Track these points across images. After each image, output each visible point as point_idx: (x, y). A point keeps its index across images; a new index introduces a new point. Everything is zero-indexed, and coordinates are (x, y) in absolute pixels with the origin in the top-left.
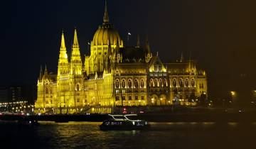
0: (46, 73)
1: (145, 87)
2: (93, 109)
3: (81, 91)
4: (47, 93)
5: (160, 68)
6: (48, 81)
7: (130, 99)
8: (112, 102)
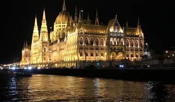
0: (27, 45)
1: (105, 45)
2: (56, 65)
3: (47, 52)
4: (27, 56)
5: (118, 29)
6: (27, 50)
7: (92, 55)
8: (76, 58)
